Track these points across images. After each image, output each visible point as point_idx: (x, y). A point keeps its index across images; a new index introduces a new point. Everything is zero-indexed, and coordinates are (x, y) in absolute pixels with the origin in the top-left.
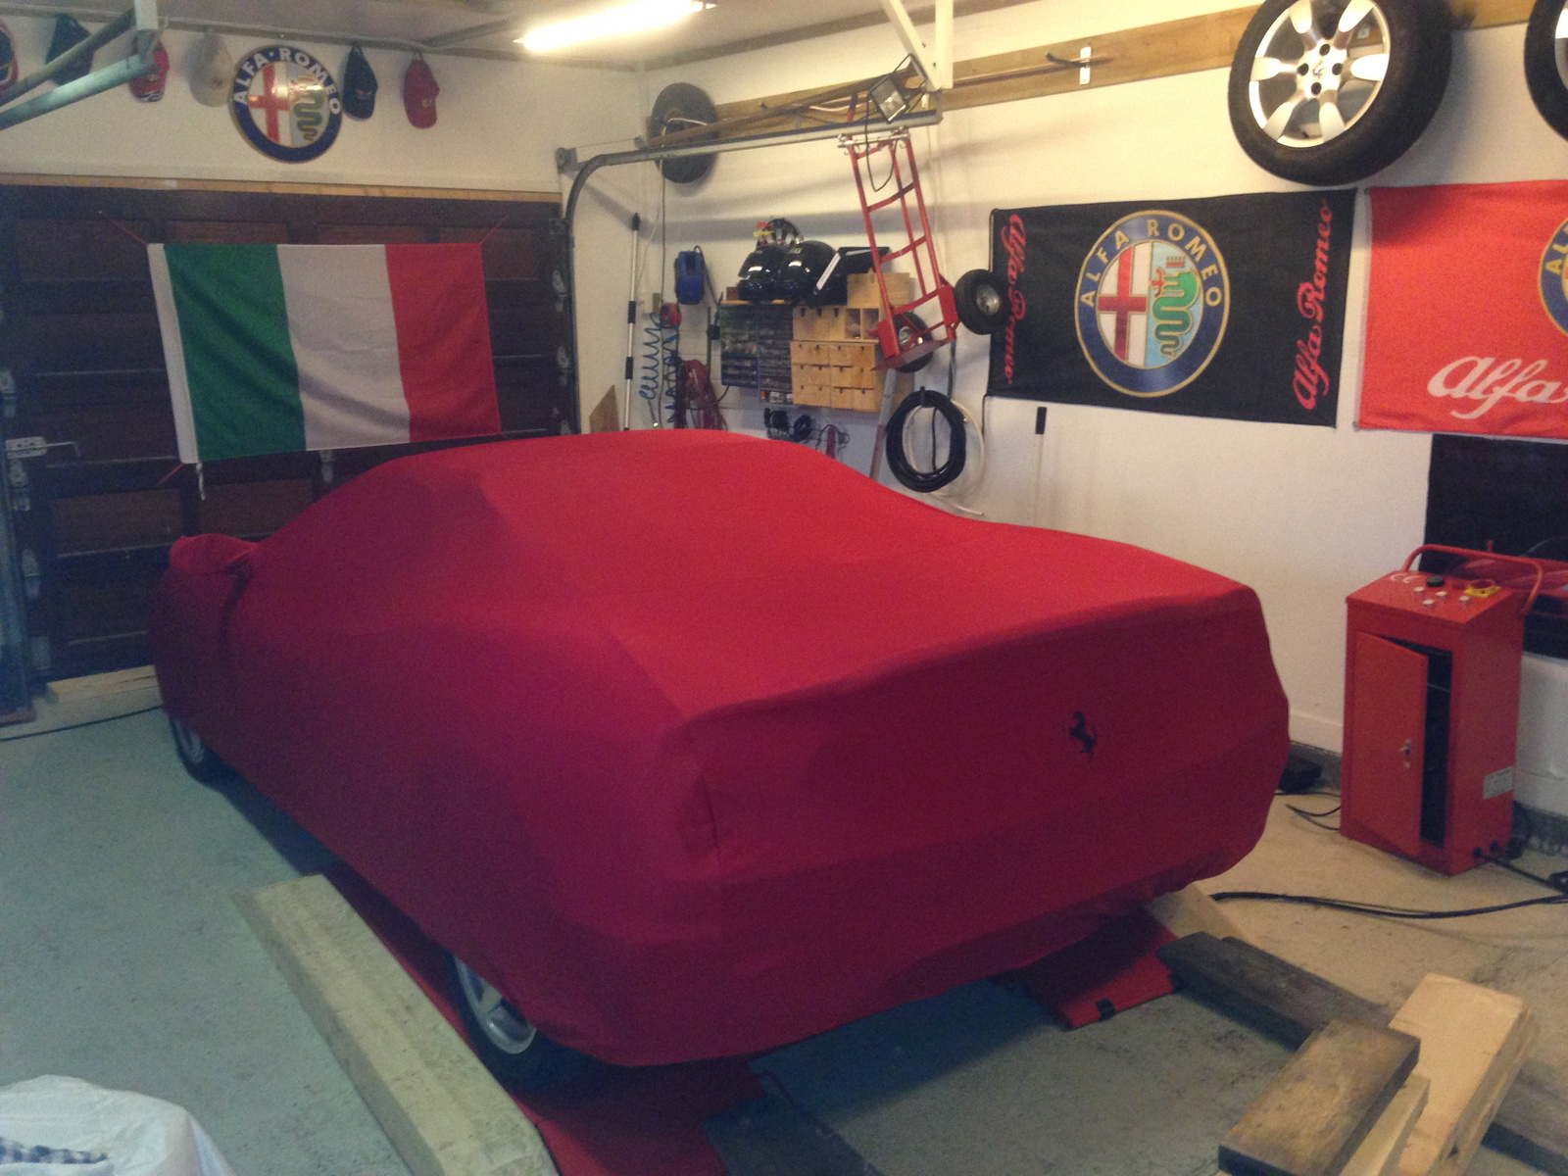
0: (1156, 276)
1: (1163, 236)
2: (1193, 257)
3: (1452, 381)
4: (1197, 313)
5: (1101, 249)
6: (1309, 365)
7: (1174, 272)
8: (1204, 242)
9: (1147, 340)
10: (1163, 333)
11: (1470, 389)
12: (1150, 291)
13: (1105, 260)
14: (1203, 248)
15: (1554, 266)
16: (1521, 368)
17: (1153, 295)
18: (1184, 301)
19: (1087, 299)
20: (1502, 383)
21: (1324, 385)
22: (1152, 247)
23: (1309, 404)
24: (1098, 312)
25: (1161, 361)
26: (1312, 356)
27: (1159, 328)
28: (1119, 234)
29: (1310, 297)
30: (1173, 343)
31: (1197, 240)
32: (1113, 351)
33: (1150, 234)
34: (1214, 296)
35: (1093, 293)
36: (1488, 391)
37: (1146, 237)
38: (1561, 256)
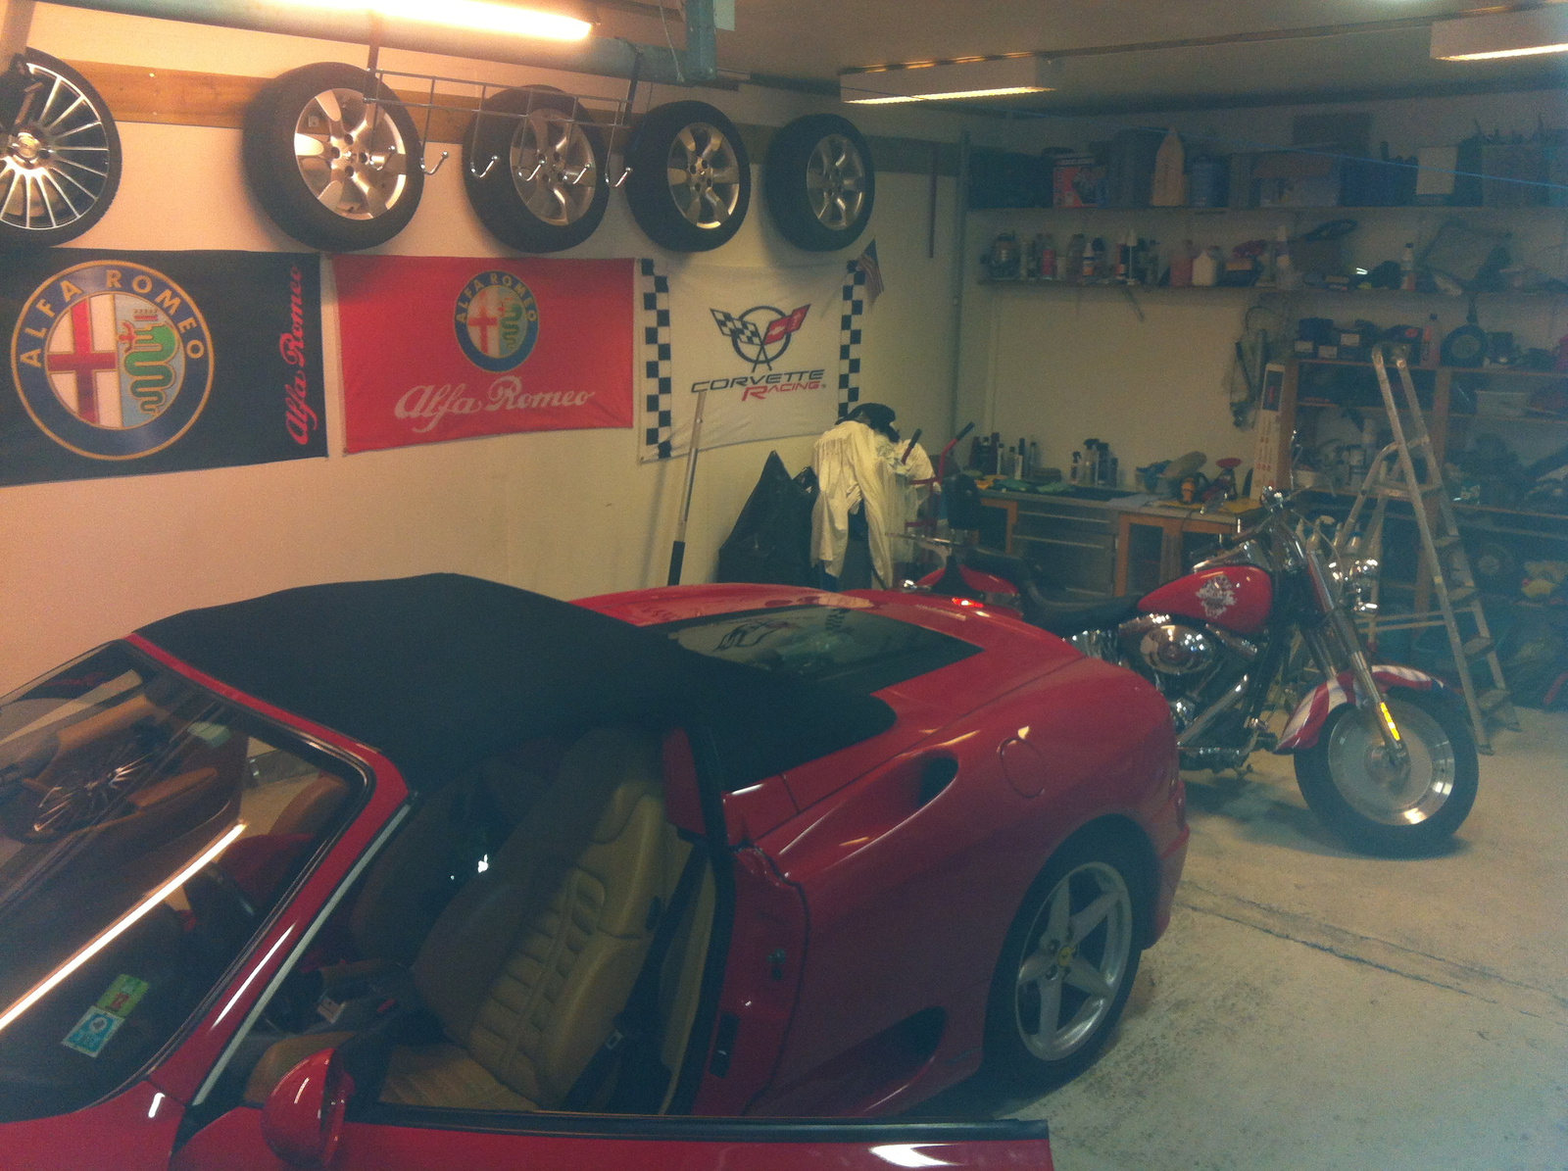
0: (123, 330)
1: (128, 288)
2: (166, 311)
3: (410, 406)
4: (178, 366)
5: (42, 301)
6: (298, 406)
7: (146, 325)
8: (175, 296)
9: (121, 399)
10: (140, 390)
11: (422, 410)
12: (117, 346)
13: (51, 314)
14: (177, 301)
16: (452, 391)
17: (122, 352)
18: (165, 353)
19: (31, 358)
20: (441, 403)
22: (114, 299)
23: (302, 440)
24: (48, 373)
25: (142, 419)
26: (300, 398)
27: (136, 385)
28: (64, 284)
29: (291, 346)
30: (155, 398)
31: (167, 293)
32: (76, 415)
33: (109, 284)
34: (195, 349)
35: (38, 351)
36: (436, 409)
38: (465, 311)
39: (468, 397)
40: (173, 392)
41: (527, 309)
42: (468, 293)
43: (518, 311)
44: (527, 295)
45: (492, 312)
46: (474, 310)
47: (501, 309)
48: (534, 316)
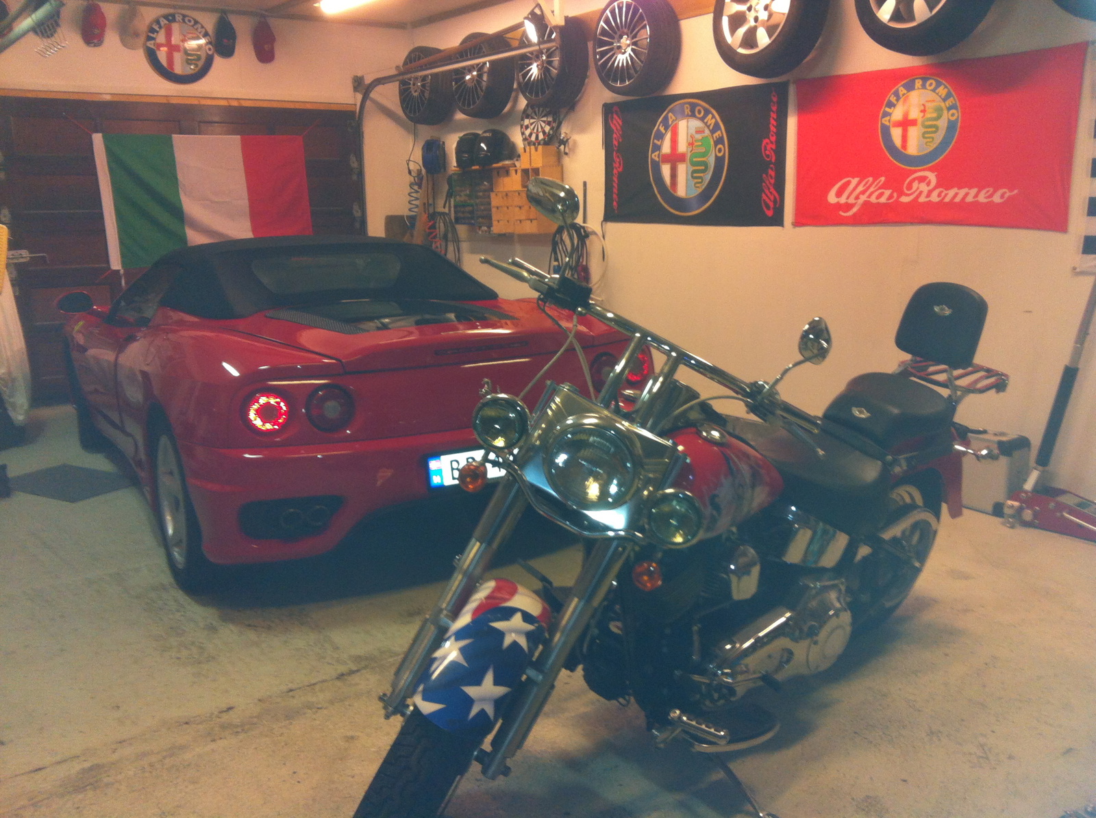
0: (690, 140)
1: (693, 115)
2: (708, 127)
3: (839, 194)
4: (711, 161)
5: (661, 124)
6: (769, 189)
7: (699, 136)
8: (714, 118)
9: (687, 180)
10: (695, 175)
11: (848, 198)
12: (687, 149)
13: (664, 132)
14: (713, 121)
15: (886, 121)
16: (872, 183)
17: (689, 152)
18: (705, 154)
19: (655, 156)
20: (863, 192)
21: (776, 201)
22: (688, 122)
23: (770, 213)
24: (661, 164)
25: (695, 192)
26: (771, 184)
27: (694, 172)
28: (670, 114)
29: (768, 147)
30: (700, 180)
31: (710, 116)
32: (669, 188)
33: (686, 113)
34: (720, 150)
35: (658, 152)
36: (857, 198)
37: (684, 116)
38: (890, 115)
39: (886, 189)
40: (708, 177)
41: (949, 109)
42: (893, 99)
43: (939, 110)
44: (948, 96)
45: (914, 114)
46: (897, 114)
47: (924, 111)
48: (956, 115)
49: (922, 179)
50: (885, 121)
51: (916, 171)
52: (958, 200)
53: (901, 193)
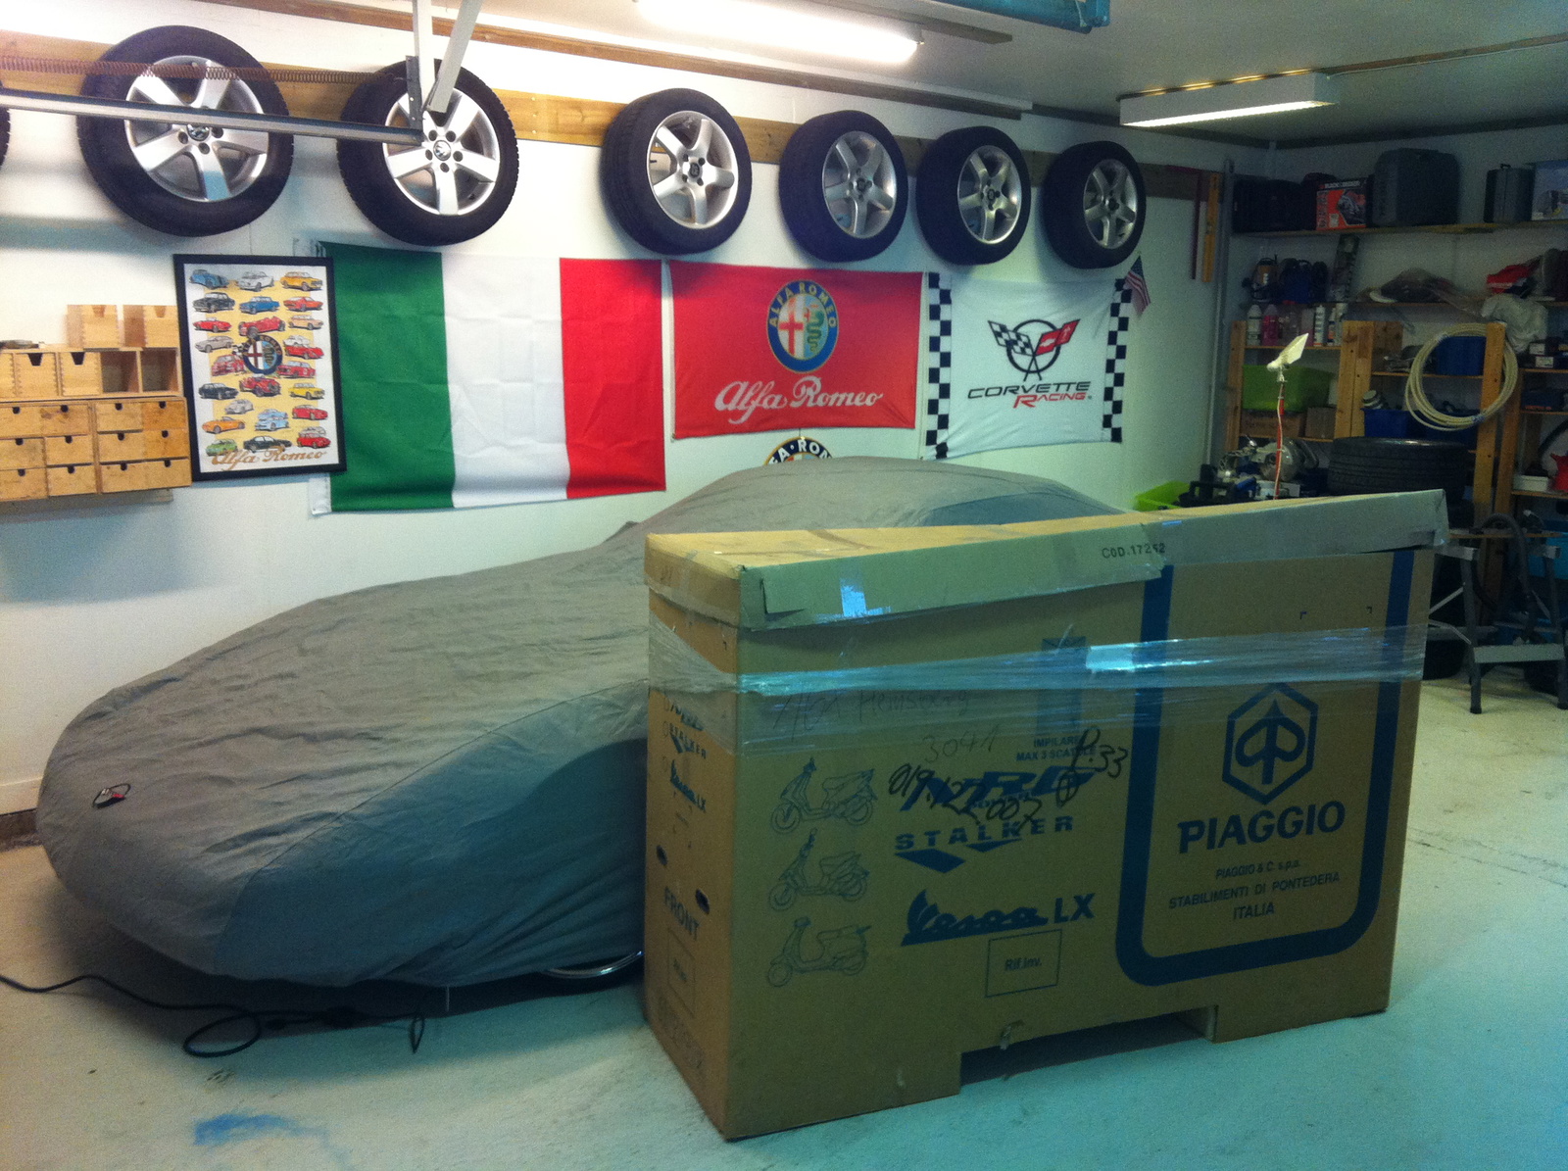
3: (727, 400)
11: (738, 404)
16: (763, 388)
20: (754, 398)
36: (748, 404)
38: (777, 316)
39: (776, 394)
41: (829, 316)
42: (780, 300)
43: (820, 316)
44: (829, 303)
45: (799, 318)
46: (784, 315)
47: (807, 316)
48: (834, 322)
49: (809, 384)
50: (773, 322)
51: (804, 376)
52: (839, 404)
53: (791, 398)
